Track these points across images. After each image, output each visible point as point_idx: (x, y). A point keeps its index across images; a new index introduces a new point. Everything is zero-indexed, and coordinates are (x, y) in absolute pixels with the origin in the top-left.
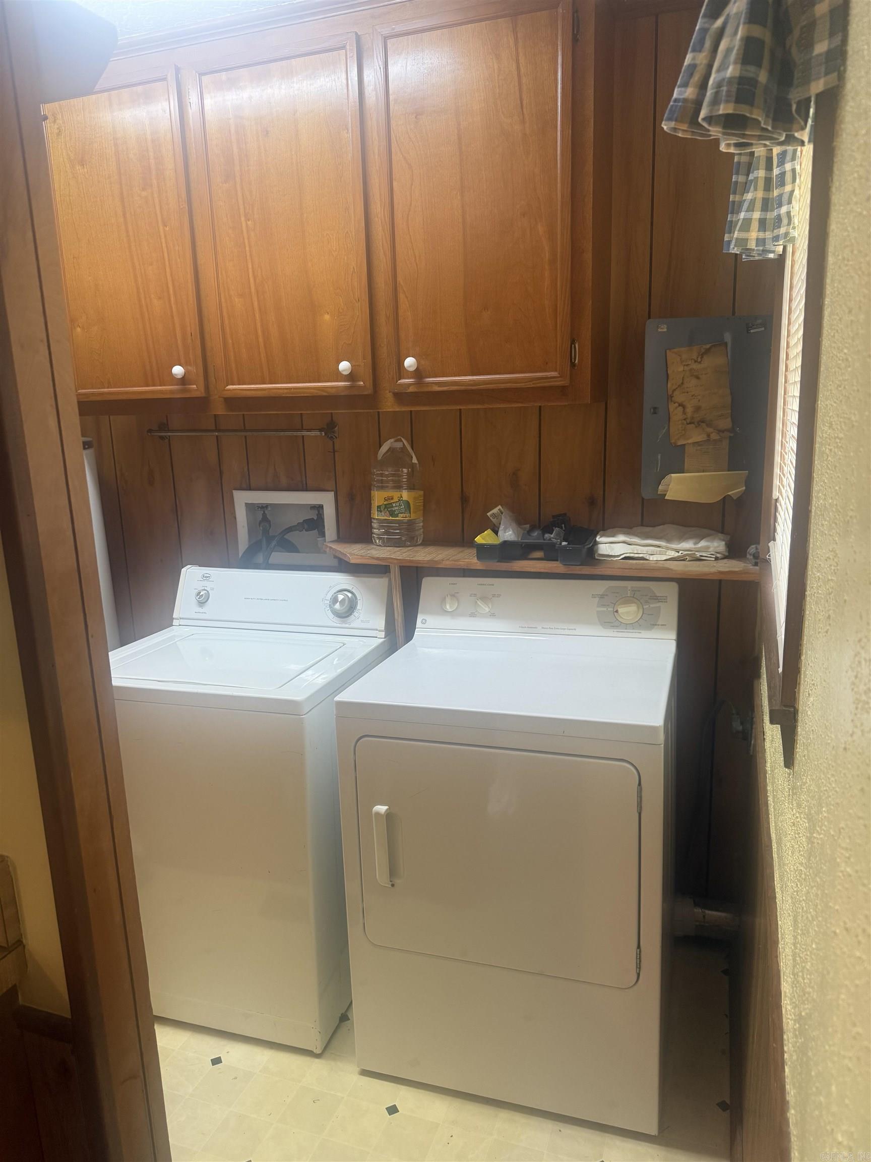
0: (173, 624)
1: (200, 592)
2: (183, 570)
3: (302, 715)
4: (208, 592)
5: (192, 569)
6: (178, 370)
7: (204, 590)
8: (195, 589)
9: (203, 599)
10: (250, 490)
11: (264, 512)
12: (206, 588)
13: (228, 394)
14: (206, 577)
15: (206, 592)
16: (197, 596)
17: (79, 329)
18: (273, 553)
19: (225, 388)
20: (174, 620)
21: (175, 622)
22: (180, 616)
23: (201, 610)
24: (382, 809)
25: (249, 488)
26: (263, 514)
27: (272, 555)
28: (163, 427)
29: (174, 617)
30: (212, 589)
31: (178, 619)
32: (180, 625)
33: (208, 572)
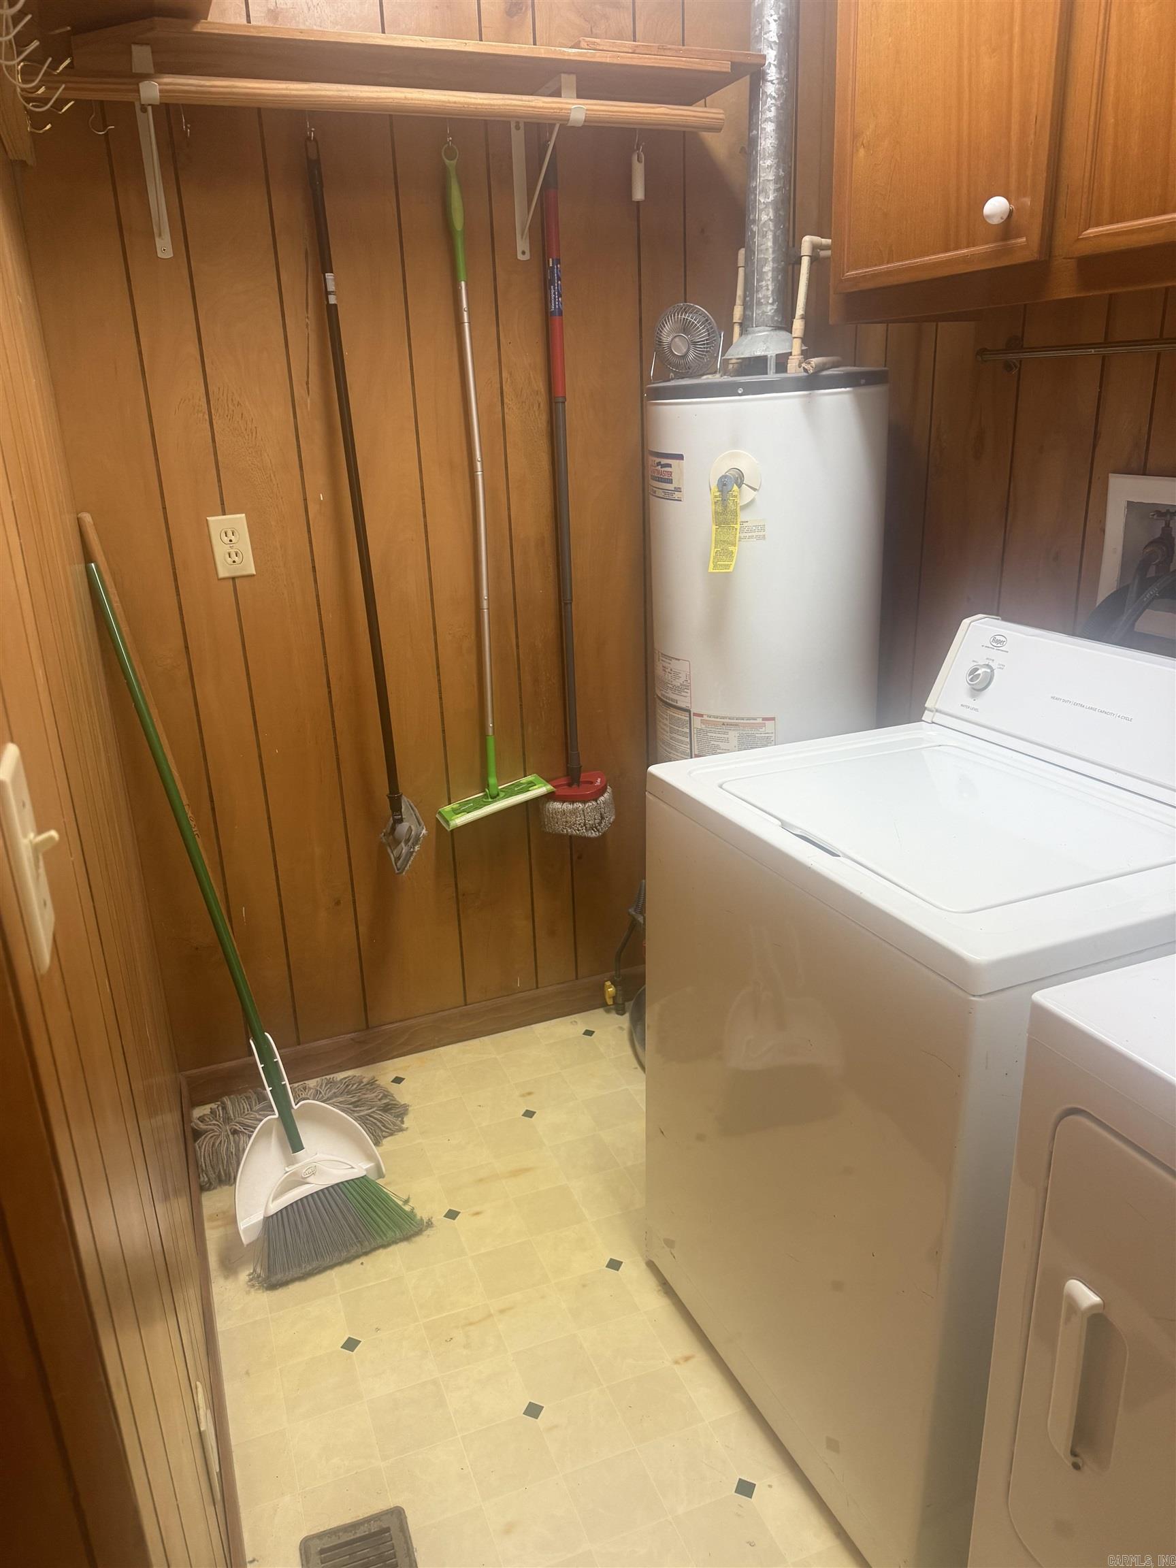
0: (923, 719)
1: (977, 669)
2: (966, 621)
3: (974, 996)
4: (992, 671)
5: (981, 623)
6: (996, 206)
7: (988, 666)
8: (974, 661)
9: (979, 683)
10: (1144, 474)
11: (1167, 525)
12: (991, 664)
13: (1084, 249)
14: (997, 642)
15: (989, 671)
16: (970, 675)
17: (862, 152)
18: (1147, 610)
19: (1080, 233)
20: (926, 711)
21: (927, 716)
22: (937, 707)
23: (970, 702)
24: (1086, 1296)
25: (1144, 471)
26: (1163, 529)
27: (1145, 612)
28: (1015, 344)
29: (926, 705)
30: (1002, 667)
31: (932, 711)
32: (933, 723)
33: (1003, 632)
